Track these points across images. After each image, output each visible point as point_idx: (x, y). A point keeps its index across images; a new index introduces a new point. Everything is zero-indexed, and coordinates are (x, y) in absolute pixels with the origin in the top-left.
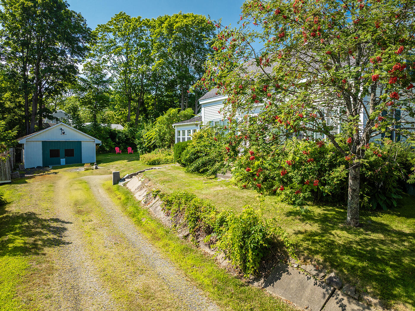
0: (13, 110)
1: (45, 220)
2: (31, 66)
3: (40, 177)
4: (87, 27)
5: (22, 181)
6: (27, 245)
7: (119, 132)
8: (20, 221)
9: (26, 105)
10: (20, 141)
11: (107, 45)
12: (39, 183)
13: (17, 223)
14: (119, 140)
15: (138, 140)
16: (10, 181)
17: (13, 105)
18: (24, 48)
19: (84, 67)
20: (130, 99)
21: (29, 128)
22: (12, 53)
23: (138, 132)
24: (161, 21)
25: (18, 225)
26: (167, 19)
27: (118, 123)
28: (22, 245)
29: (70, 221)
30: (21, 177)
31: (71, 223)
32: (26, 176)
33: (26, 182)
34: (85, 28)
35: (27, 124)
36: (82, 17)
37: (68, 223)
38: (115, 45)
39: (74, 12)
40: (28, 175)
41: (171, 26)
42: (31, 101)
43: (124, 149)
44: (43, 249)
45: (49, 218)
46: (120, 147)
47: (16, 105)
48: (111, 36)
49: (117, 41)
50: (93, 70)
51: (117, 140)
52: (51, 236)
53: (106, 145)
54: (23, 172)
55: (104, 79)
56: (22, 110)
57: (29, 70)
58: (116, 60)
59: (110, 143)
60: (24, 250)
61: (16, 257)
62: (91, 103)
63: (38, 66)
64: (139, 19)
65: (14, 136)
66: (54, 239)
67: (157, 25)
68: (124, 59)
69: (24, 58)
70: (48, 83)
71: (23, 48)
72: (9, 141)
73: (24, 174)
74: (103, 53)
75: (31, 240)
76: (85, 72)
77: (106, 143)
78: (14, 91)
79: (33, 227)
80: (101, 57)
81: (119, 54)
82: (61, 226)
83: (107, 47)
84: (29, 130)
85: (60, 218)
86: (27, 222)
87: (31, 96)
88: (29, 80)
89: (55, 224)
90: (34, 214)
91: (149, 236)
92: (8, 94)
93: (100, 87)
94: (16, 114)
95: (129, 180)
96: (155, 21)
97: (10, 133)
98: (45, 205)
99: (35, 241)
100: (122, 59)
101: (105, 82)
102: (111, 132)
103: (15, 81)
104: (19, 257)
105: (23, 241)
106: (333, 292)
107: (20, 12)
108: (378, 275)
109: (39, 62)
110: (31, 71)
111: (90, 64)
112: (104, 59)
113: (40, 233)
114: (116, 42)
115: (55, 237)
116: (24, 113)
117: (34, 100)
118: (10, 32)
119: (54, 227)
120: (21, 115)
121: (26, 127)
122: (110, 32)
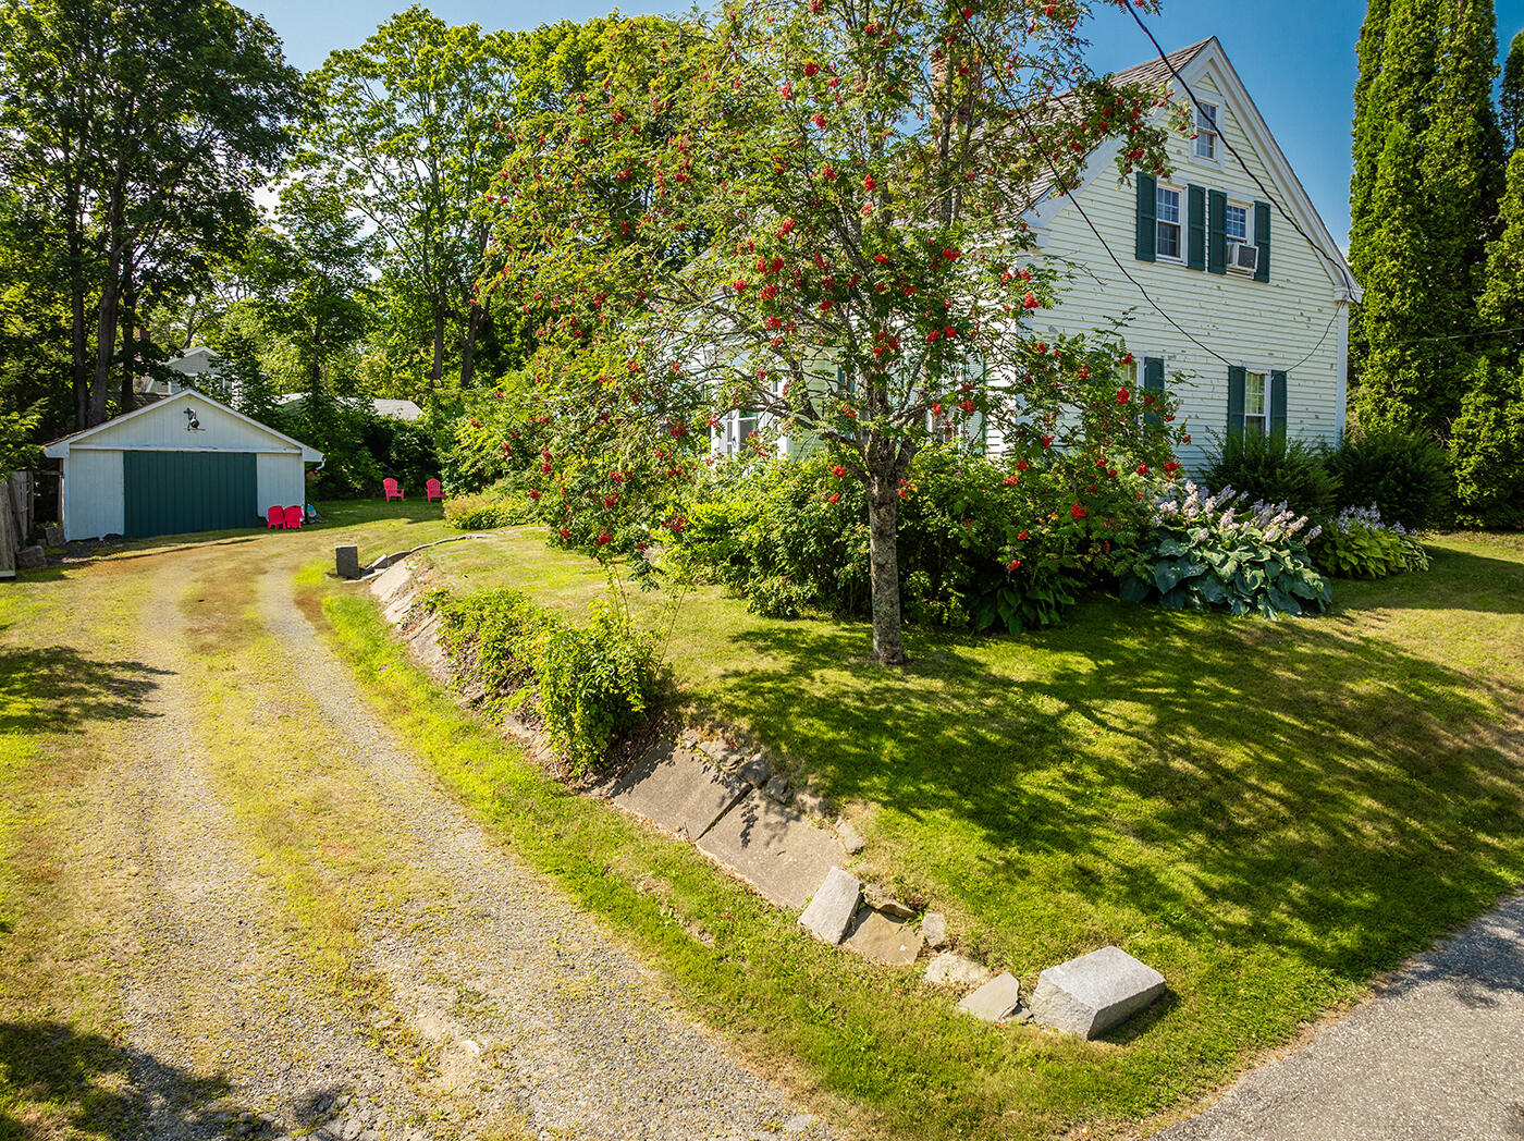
0: (31, 347)
1: (100, 665)
2: (93, 193)
3: (111, 564)
4: (286, 64)
5: (53, 573)
6: (40, 715)
7: (401, 427)
8: (29, 665)
9: (77, 331)
10: (49, 450)
11: (360, 121)
12: (104, 579)
13: (18, 670)
14: (399, 453)
15: (446, 451)
16: (12, 573)
17: (30, 331)
18: (69, 134)
19: (282, 200)
20: (442, 313)
21: (88, 407)
22: (31, 149)
23: (445, 423)
24: (544, 43)
25: (22, 675)
26: (564, 35)
27: (405, 396)
28: (26, 713)
29: (172, 670)
30: (49, 563)
31: (174, 673)
32: (65, 560)
33: (62, 578)
34: (280, 67)
35: (81, 397)
36: (271, 31)
37: (167, 673)
38: (390, 122)
39: (242, 13)
40: (71, 560)
41: (578, 59)
42: (94, 314)
43: (416, 485)
44: (80, 723)
45: (112, 662)
46: (400, 481)
47: (42, 328)
48: (378, 90)
49: (400, 107)
50: (312, 208)
51: (394, 454)
52: (110, 699)
53: (353, 472)
54: (58, 551)
55: (350, 243)
56: (62, 348)
57: (89, 209)
58: (396, 173)
59: (367, 465)
60: (30, 724)
61: (8, 736)
62: (301, 325)
63: (119, 193)
64: (471, 34)
65: (28, 430)
66: (116, 705)
67: (533, 57)
68: (424, 172)
69: (69, 167)
70: (155, 253)
71: (67, 134)
72: (10, 446)
73: (60, 557)
74: (351, 149)
75: (54, 704)
76: (285, 218)
77: (352, 463)
78: (35, 280)
79: (62, 679)
80: (338, 165)
81: (403, 154)
82: (142, 680)
83: (362, 130)
84: (86, 417)
85: (145, 663)
86: (48, 667)
87: (94, 298)
88: (88, 243)
89: (127, 675)
90: (72, 651)
91: (382, 704)
92: (16, 292)
93: (333, 271)
94: (43, 358)
95: (382, 571)
96: (527, 41)
97: (16, 421)
98: (107, 632)
99: (62, 706)
100: (416, 172)
101: (351, 252)
102: (372, 426)
103: (40, 247)
104: (15, 736)
105: (30, 706)
106: (745, 793)
107: (53, 12)
108: (856, 755)
109: (122, 181)
110: (95, 213)
111: (302, 189)
112: (351, 172)
113: (82, 692)
114: (395, 111)
115: (121, 701)
116: (68, 359)
117: (104, 310)
118: (22, 79)
119: (122, 682)
120: (58, 364)
121: (77, 406)
122: (375, 76)
